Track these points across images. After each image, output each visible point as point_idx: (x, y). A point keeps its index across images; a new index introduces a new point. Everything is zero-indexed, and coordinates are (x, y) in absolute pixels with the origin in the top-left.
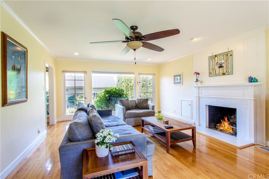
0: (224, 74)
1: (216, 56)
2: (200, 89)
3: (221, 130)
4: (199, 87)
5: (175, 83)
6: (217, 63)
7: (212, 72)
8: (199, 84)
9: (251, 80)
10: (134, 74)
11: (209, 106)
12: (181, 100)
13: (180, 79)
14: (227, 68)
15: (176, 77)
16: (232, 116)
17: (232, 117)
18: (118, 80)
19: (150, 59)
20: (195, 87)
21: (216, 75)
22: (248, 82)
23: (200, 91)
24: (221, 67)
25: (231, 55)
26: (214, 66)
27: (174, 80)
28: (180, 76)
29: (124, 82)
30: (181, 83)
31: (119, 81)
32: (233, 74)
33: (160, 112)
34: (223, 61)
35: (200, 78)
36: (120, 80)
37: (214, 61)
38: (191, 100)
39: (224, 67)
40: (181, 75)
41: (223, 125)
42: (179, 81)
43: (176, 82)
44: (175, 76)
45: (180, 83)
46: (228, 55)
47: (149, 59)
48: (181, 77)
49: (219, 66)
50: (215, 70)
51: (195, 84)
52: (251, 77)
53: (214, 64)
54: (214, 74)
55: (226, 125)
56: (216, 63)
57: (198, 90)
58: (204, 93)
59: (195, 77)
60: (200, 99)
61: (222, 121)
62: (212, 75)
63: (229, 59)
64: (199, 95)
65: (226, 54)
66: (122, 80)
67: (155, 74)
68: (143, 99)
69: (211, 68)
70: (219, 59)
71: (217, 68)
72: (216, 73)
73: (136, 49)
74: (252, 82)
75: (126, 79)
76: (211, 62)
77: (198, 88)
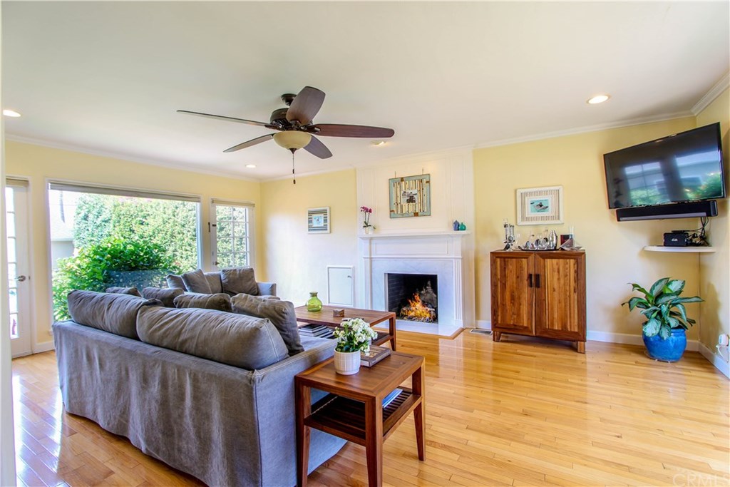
0: (416, 214)
1: (402, 179)
2: (373, 242)
3: (410, 318)
4: (371, 239)
5: (311, 229)
6: (405, 192)
7: (395, 209)
8: (370, 232)
9: (458, 227)
10: (199, 202)
11: (389, 274)
12: (329, 268)
13: (325, 221)
14: (421, 203)
15: (314, 216)
16: (422, 290)
17: (422, 292)
18: (82, 215)
19: (254, 166)
20: (363, 238)
21: (403, 215)
22: (453, 228)
23: (373, 246)
24: (411, 200)
25: (427, 182)
26: (399, 199)
27: (310, 221)
28: (324, 212)
29: (111, 221)
30: (328, 228)
31: (86, 218)
32: (430, 215)
33: (316, 296)
34: (415, 191)
35: (372, 219)
36: (91, 217)
37: (398, 189)
38: (351, 266)
39: (417, 202)
40: (328, 212)
41: (414, 308)
42: (322, 224)
43: (314, 226)
44: (311, 213)
45: (324, 228)
46: (423, 181)
47: (251, 166)
48: (328, 216)
49: (407, 198)
50: (402, 206)
51: (363, 232)
52: (456, 221)
53: (399, 195)
54: (399, 213)
55: (418, 307)
56: (402, 192)
57: (368, 244)
58: (382, 250)
59: (361, 216)
60: (373, 262)
61: (410, 301)
62: (394, 216)
63: (425, 189)
64: (370, 255)
65: (421, 178)
66: (104, 216)
67: (253, 205)
68: (240, 270)
69: (394, 201)
70: (407, 186)
71: (404, 200)
72: (404, 212)
73: (296, 149)
74: (458, 230)
75: (122, 213)
76: (394, 189)
77: (368, 241)
